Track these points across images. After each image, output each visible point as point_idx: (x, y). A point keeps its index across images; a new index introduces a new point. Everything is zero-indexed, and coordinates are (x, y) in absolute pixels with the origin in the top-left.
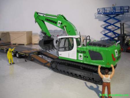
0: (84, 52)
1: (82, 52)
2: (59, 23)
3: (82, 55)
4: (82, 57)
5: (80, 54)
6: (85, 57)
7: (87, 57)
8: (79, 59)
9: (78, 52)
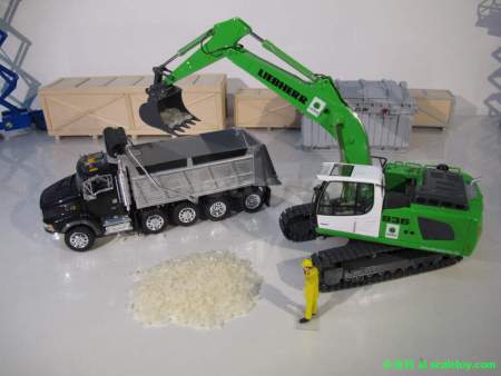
0: (403, 221)
1: (397, 221)
3: (397, 227)
4: (397, 233)
5: (389, 226)
6: (406, 232)
7: (412, 233)
9: (385, 219)
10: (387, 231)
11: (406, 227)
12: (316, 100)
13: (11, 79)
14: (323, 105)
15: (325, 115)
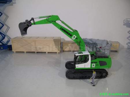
1: (94, 63)
2: (74, 37)
3: (94, 64)
4: (94, 66)
5: (93, 64)
6: (97, 65)
7: (98, 65)
8: (92, 67)
9: (92, 63)
10: (92, 66)
11: (96, 64)
12: (74, 36)
13: (4, 36)
14: (76, 37)
15: (76, 39)
